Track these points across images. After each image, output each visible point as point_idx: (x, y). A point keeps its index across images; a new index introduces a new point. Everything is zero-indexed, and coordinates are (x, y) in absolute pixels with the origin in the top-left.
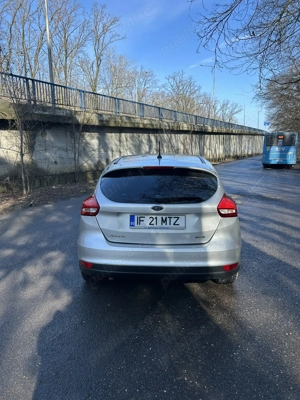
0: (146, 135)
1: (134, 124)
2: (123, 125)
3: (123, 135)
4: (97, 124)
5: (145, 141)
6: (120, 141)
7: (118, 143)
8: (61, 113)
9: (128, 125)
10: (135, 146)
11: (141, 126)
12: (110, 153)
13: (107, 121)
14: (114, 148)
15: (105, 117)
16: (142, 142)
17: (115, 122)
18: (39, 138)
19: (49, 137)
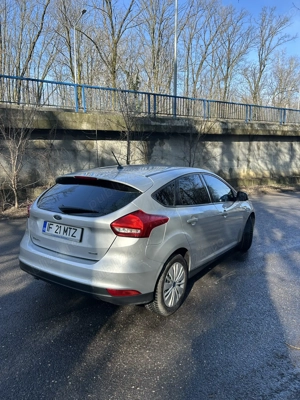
0: (287, 144)
1: (269, 131)
2: (254, 133)
3: (255, 143)
4: (220, 133)
5: (285, 150)
6: (249, 150)
7: (247, 152)
8: (179, 124)
9: (261, 133)
10: (270, 155)
11: (279, 133)
12: (235, 162)
13: (233, 130)
14: (241, 157)
15: (230, 126)
16: (280, 151)
17: (243, 130)
18: (157, 148)
19: (167, 147)
